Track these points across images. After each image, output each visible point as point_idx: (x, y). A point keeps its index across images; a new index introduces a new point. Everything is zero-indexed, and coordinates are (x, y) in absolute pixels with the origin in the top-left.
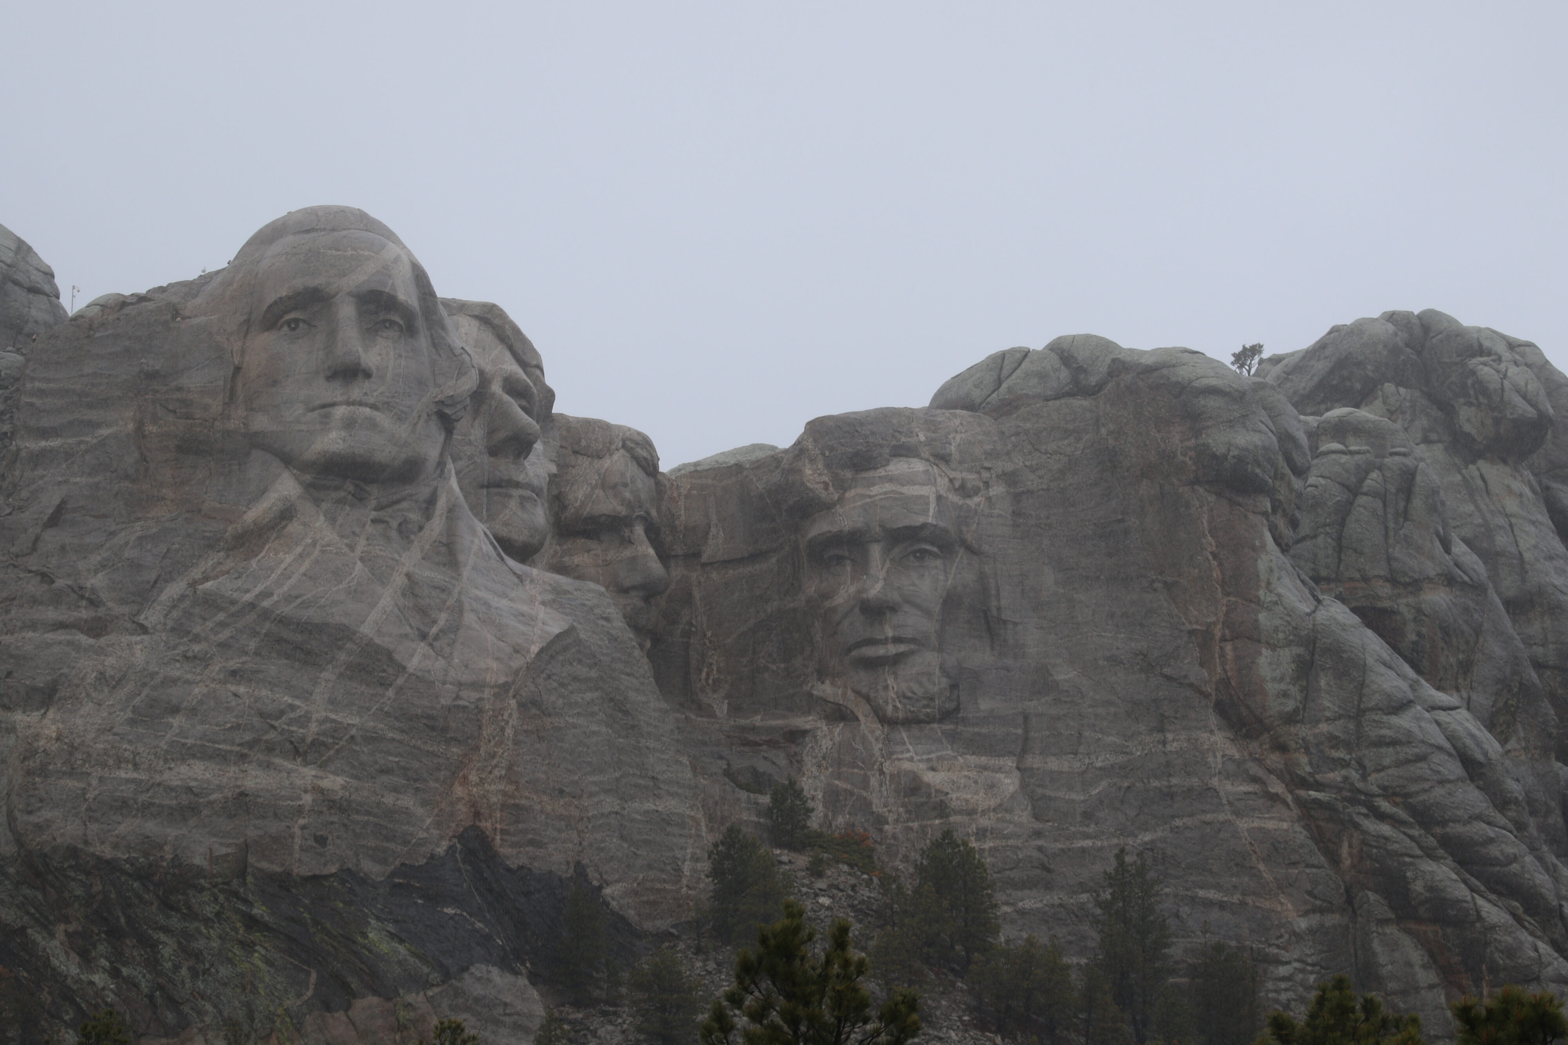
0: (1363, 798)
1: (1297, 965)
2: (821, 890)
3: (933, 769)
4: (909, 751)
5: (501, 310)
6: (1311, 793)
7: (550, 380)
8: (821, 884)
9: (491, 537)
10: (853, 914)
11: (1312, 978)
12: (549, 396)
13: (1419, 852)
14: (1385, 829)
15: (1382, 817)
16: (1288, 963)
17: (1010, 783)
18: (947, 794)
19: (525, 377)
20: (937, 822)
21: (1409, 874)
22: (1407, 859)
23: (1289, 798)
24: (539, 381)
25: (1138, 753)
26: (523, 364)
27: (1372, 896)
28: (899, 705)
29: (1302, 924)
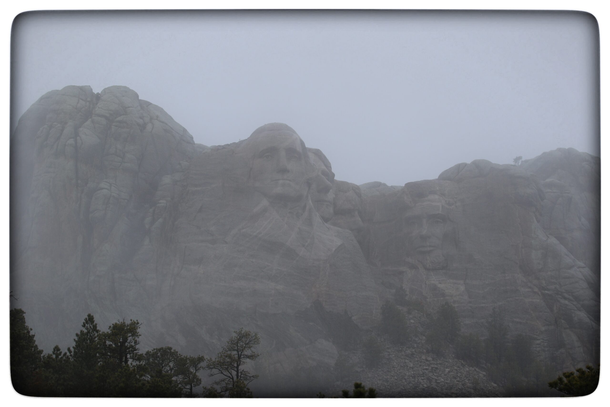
0: (560, 293)
1: (541, 340)
2: (411, 318)
3: (440, 283)
4: (433, 278)
5: (321, 151)
6: (546, 292)
7: (333, 170)
8: (411, 316)
9: (320, 217)
10: (420, 325)
11: (546, 344)
12: (334, 175)
13: (576, 309)
14: (567, 302)
15: (565, 298)
16: (539, 340)
17: (462, 288)
18: (445, 290)
19: (327, 170)
20: (442, 298)
21: (573, 315)
22: (573, 311)
23: (540, 293)
24: (330, 171)
25: (498, 280)
26: (326, 166)
27: (563, 321)
28: (431, 265)
29: (543, 329)
